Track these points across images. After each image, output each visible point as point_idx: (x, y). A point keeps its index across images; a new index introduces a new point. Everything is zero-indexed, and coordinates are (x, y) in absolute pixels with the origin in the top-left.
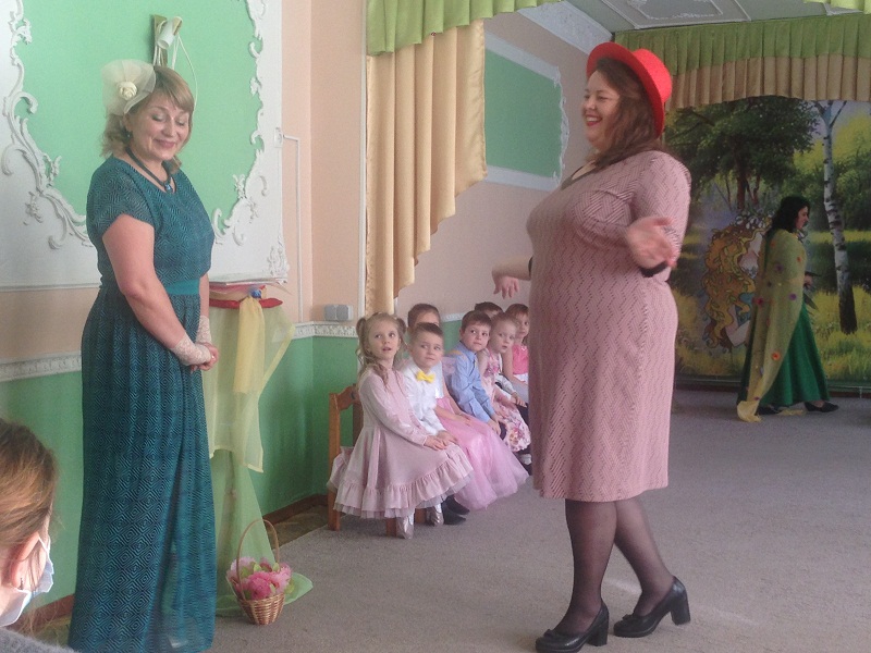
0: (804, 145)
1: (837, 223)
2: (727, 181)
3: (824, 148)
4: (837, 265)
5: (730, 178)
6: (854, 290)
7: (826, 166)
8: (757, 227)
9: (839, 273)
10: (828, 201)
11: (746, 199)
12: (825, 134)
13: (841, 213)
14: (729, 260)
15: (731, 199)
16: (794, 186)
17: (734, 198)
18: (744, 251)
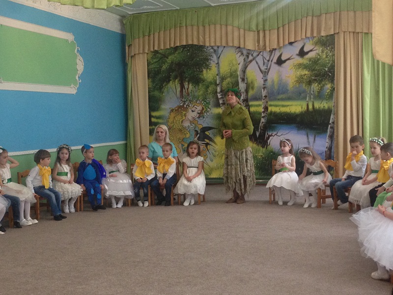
0: (208, 67)
1: (223, 104)
2: (175, 85)
3: (216, 68)
7: (217, 77)
8: (189, 106)
10: (219, 93)
11: (184, 93)
12: (216, 62)
14: (178, 122)
16: (204, 87)
17: (178, 93)
18: (184, 118)
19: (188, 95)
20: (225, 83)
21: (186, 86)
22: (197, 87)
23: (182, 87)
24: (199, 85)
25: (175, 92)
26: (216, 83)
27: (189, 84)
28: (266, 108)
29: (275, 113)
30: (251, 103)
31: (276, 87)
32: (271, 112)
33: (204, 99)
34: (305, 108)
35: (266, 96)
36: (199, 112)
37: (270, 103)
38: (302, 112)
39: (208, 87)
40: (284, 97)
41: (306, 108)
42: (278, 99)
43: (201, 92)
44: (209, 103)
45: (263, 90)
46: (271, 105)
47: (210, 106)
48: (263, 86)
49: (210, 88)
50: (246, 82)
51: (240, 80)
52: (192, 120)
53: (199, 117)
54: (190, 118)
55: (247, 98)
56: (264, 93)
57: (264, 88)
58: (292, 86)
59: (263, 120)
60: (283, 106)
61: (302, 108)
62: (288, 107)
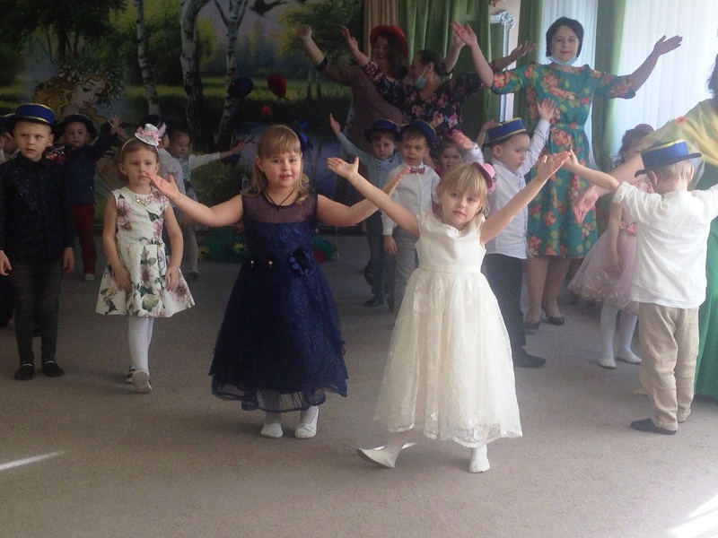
0: (119, 5)
1: (150, 79)
3: (136, 9)
5: (50, 32)
7: (138, 26)
8: (78, 80)
10: (141, 58)
11: (67, 53)
13: (153, 70)
16: (111, 43)
17: (54, 52)
18: (67, 102)
19: (76, 56)
20: (153, 39)
21: (72, 41)
22: (94, 43)
23: (63, 40)
25: (47, 47)
26: (135, 37)
27: (77, 36)
29: (249, 101)
30: (204, 80)
31: (253, 54)
35: (233, 70)
36: (100, 92)
38: (299, 101)
39: (117, 45)
40: (267, 73)
41: (306, 95)
42: (257, 77)
43: (104, 54)
44: (120, 77)
45: (227, 57)
47: (122, 83)
48: (227, 50)
49: (123, 47)
50: (195, 39)
51: (183, 36)
52: (84, 107)
53: (99, 103)
54: (81, 104)
55: (197, 71)
56: (230, 64)
57: (230, 54)
58: (281, 53)
59: (226, 113)
60: (265, 89)
61: (299, 93)
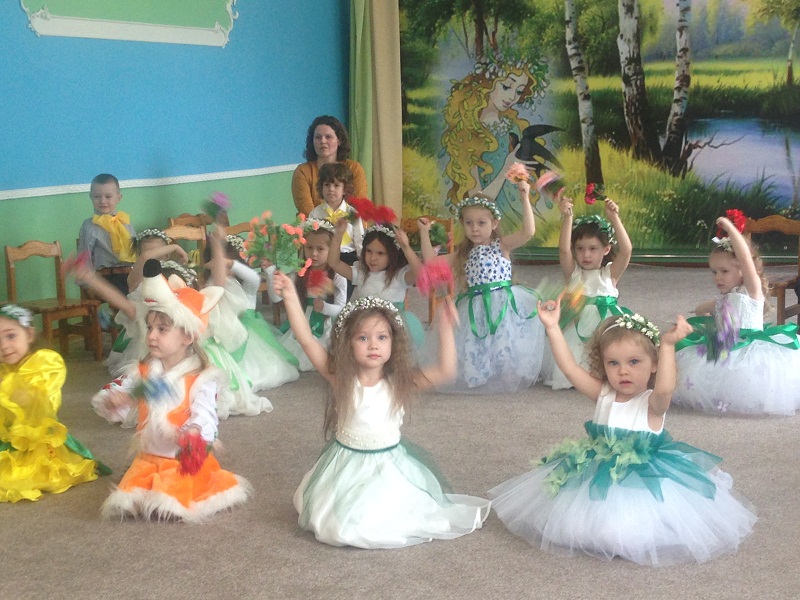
1: (580, 69)
2: (464, 24)
4: (581, 118)
5: (467, 21)
6: (600, 145)
7: (566, 2)
8: (497, 76)
9: (584, 126)
10: (570, 44)
11: (485, 44)
13: (584, 58)
14: (469, 114)
15: (469, 44)
16: (535, 27)
17: (471, 43)
18: (485, 104)
19: (495, 47)
20: (584, 18)
21: (490, 28)
22: (516, 29)
23: (481, 28)
24: (521, 24)
25: (464, 41)
26: (563, 18)
27: (496, 22)
28: (685, 79)
29: (706, 90)
30: (647, 67)
31: (712, 27)
32: (698, 88)
33: (534, 58)
34: (783, 77)
35: (684, 50)
37: (695, 66)
38: (775, 87)
39: (542, 29)
40: (730, 52)
41: (785, 79)
42: (717, 57)
43: (527, 41)
44: (543, 69)
45: (678, 33)
46: (697, 72)
47: (547, 76)
48: (678, 25)
49: (549, 31)
50: (636, 14)
51: (621, 11)
52: (503, 109)
53: (520, 103)
54: (500, 105)
55: (638, 55)
56: (681, 42)
57: (681, 29)
58: (751, 23)
59: (676, 108)
60: (728, 73)
61: (775, 77)
62: (741, 76)
